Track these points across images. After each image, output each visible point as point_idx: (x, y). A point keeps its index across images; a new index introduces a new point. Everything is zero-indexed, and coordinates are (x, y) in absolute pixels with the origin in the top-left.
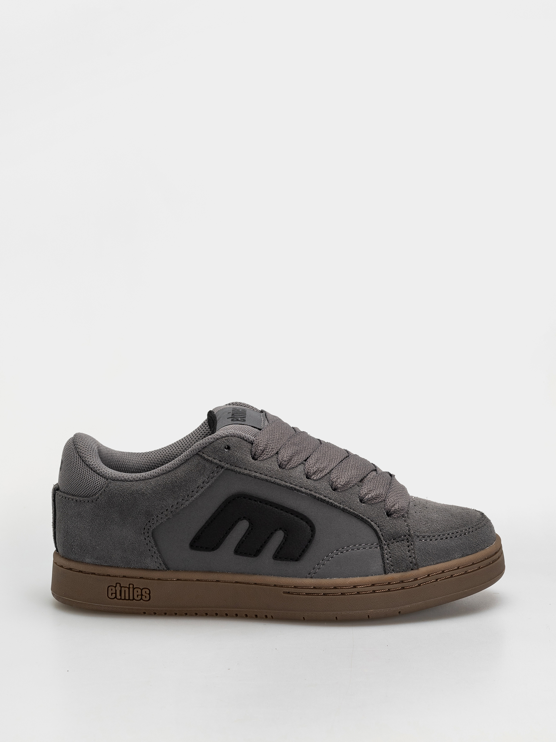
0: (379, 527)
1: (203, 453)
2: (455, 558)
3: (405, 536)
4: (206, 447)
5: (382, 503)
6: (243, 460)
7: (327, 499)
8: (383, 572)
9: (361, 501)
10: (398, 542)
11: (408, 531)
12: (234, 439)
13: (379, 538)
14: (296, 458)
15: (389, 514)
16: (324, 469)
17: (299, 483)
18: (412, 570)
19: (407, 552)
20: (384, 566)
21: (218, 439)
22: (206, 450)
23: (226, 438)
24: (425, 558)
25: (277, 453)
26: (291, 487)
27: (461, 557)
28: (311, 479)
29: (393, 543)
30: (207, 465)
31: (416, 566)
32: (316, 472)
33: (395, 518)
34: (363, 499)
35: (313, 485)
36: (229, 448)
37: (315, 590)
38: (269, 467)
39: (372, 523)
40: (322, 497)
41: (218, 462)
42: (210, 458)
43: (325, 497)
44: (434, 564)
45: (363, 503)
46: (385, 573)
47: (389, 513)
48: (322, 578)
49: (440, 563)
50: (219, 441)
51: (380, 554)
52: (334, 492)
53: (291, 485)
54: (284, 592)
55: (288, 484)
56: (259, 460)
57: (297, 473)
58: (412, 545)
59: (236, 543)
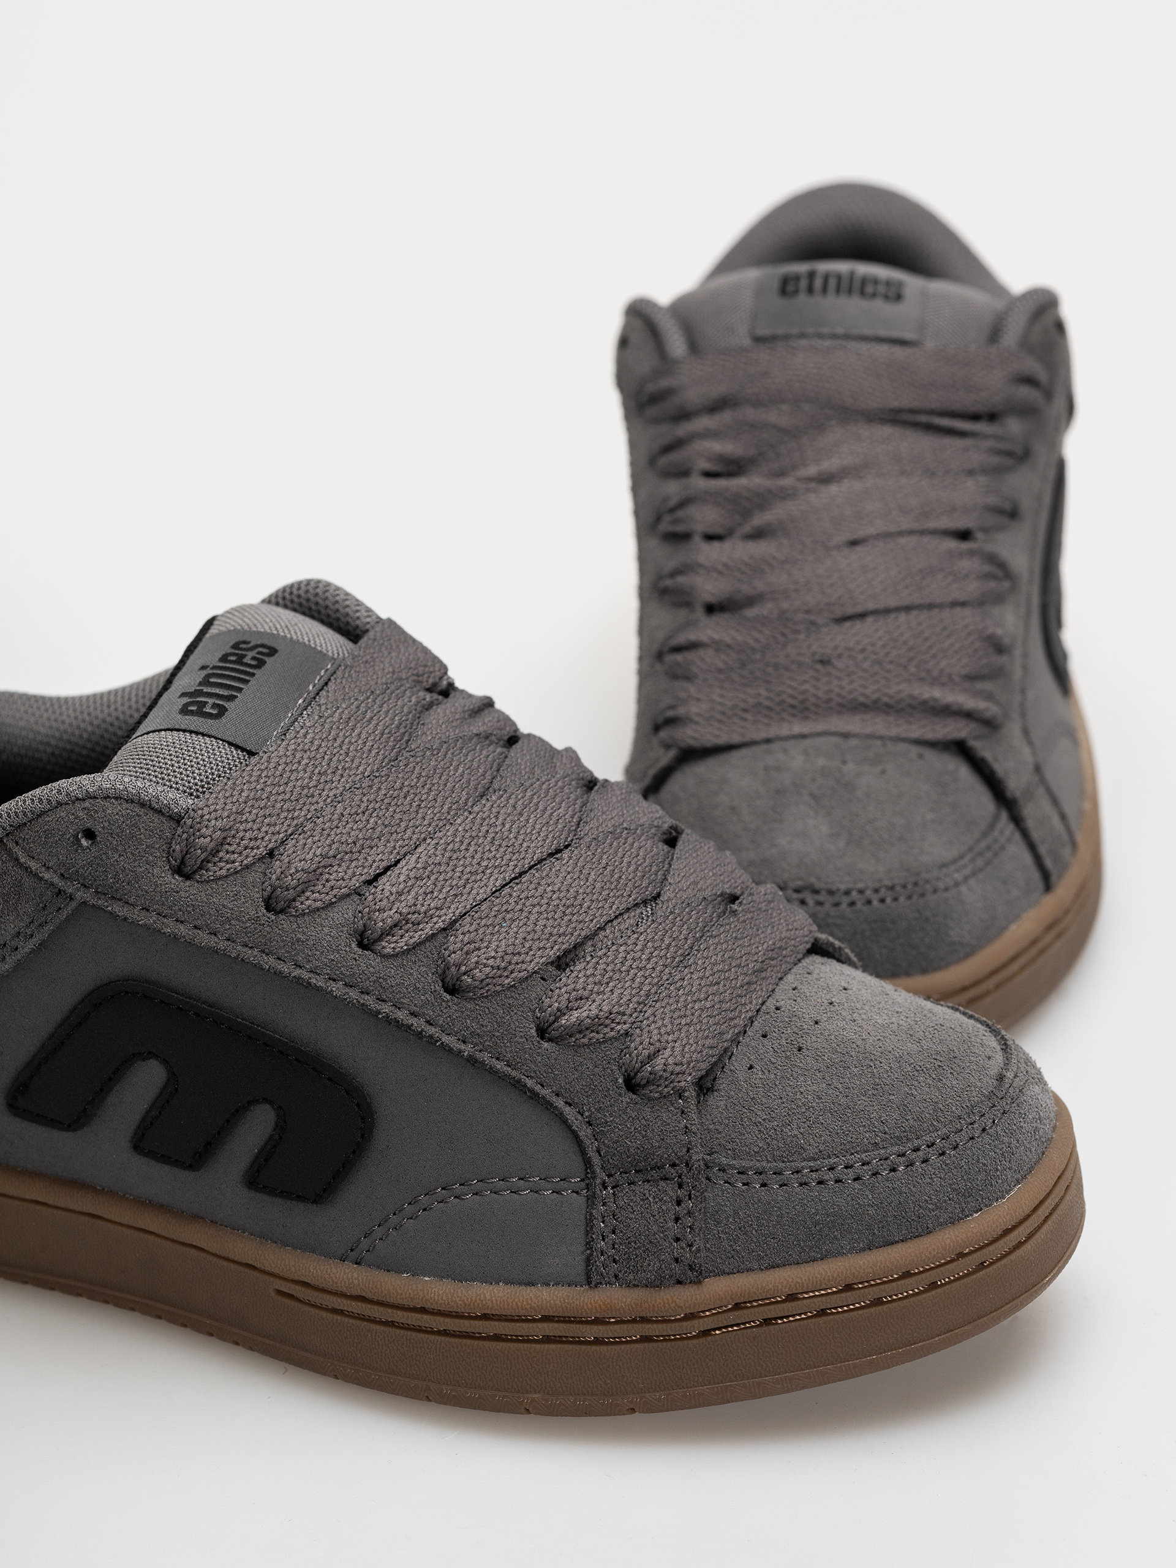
0: (590, 1124)
1: (17, 843)
2: (839, 1254)
3: (673, 1165)
4: (25, 824)
5: (615, 1044)
6: (137, 879)
7: (418, 1024)
8: (582, 1278)
9: (542, 1032)
10: (648, 1181)
11: (685, 1150)
12: (112, 808)
13: (587, 1163)
14: (337, 872)
15: (631, 1085)
16: (428, 917)
17: (326, 965)
18: (679, 1282)
19: (671, 1224)
20: (588, 1260)
21: (60, 804)
22: (24, 834)
23: (87, 804)
24: (731, 1246)
25: (271, 854)
26: (298, 978)
27: (863, 1250)
28: (372, 951)
29: (632, 1183)
30: (27, 882)
31: (695, 1274)
32: (395, 926)
33: (650, 1099)
34: (547, 1028)
35: (372, 974)
36: (90, 834)
37: (364, 1305)
38: (224, 906)
39: (567, 1109)
40: (401, 1015)
41: (56, 880)
42: (33, 865)
43: (413, 1014)
44: (762, 1270)
45: (550, 1040)
46: (590, 1280)
47: (634, 1081)
48: (388, 1271)
49: (784, 1265)
50: (62, 813)
51: (582, 1217)
52: (448, 997)
53: (297, 972)
54: (280, 1292)
55: (285, 968)
56: (198, 882)
57: (326, 930)
58: (690, 1198)
59: (134, 1120)
